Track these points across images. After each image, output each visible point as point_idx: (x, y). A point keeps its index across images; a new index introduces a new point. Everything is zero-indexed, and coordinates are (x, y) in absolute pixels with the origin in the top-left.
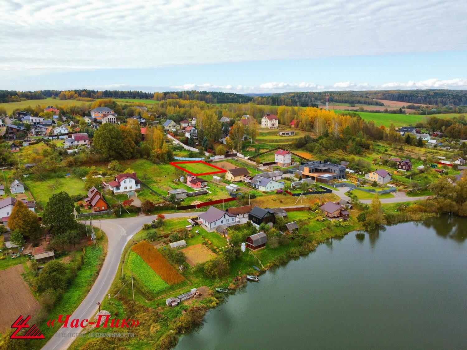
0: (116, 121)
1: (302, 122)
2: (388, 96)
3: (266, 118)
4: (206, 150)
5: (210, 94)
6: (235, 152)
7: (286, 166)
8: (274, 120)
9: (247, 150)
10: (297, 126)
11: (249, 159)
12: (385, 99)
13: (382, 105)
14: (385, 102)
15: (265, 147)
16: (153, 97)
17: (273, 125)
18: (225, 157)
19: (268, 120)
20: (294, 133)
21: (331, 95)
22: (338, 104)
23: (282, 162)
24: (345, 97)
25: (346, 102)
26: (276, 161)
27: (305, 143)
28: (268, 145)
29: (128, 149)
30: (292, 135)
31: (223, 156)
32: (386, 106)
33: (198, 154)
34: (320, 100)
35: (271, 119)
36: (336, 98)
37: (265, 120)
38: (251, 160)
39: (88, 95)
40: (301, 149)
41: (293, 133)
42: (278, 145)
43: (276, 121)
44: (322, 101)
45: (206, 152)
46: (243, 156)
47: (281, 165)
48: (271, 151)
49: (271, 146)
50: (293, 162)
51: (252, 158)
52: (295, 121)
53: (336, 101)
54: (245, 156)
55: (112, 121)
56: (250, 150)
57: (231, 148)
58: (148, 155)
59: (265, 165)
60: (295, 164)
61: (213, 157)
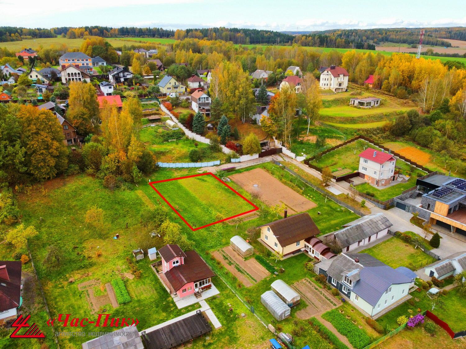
0: (81, 77)
1: (388, 79)
2: (455, 34)
3: (329, 72)
4: (223, 143)
5: (242, 32)
6: (277, 144)
7: (382, 185)
8: (342, 76)
9: (301, 139)
10: (379, 86)
11: (306, 162)
12: (451, 38)
13: (448, 45)
14: (453, 42)
15: (334, 135)
16: (174, 35)
17: (340, 85)
18: (259, 157)
19: (332, 77)
20: (379, 102)
21: (386, 34)
22: (395, 44)
23: (377, 177)
24: (403, 35)
25: (404, 42)
26: (361, 171)
27: (410, 126)
28: (338, 128)
29: (44, 160)
30: (376, 105)
31: (256, 156)
32: (454, 47)
33: (209, 151)
34: (372, 39)
35: (337, 75)
36: (393, 36)
37: (327, 77)
38: (311, 166)
39: (101, 33)
40: (401, 139)
41: (377, 102)
42: (359, 130)
43: (345, 77)
44: (375, 40)
45: (223, 146)
46: (293, 155)
47: (372, 182)
48: (345, 143)
49: (346, 132)
50: (397, 175)
51: (311, 159)
52: (375, 77)
53: (392, 41)
54: (297, 155)
55: (74, 78)
56: (306, 139)
57: (269, 135)
58: (98, 169)
59: (339, 180)
60: (400, 180)
61: (237, 158)
